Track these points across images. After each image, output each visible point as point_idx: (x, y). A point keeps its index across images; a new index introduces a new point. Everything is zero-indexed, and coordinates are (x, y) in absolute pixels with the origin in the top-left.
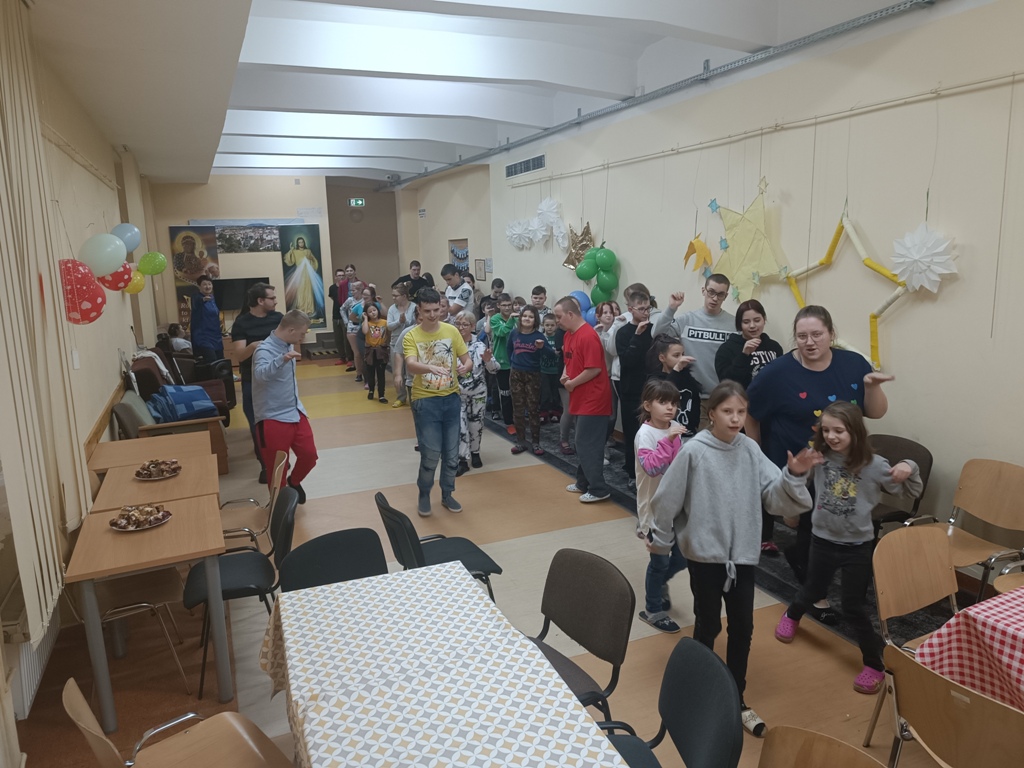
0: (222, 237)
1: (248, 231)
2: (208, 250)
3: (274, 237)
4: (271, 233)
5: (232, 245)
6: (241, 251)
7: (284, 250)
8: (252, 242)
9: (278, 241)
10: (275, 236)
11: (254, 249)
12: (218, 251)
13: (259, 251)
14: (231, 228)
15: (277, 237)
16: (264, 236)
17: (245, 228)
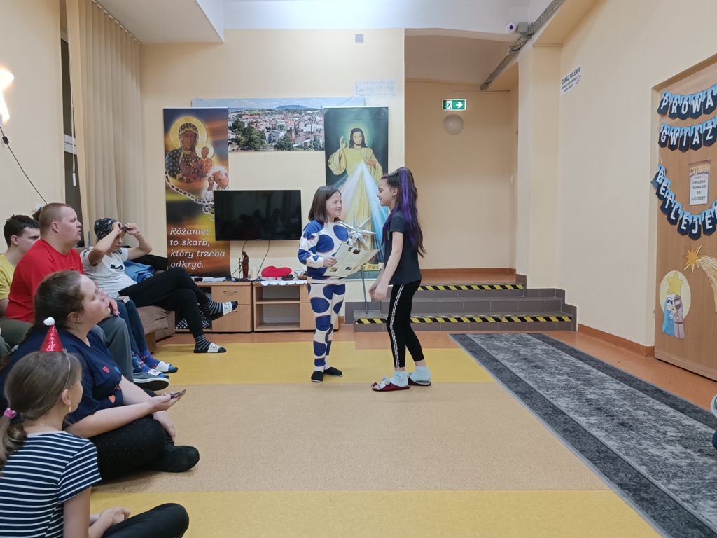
0: (236, 126)
1: (277, 117)
2: (216, 145)
3: (315, 127)
4: (313, 120)
5: (251, 140)
6: (265, 149)
7: (329, 148)
8: (282, 134)
9: (323, 133)
10: (317, 126)
11: (283, 146)
12: (230, 148)
13: (290, 148)
14: (253, 112)
15: (322, 127)
16: (301, 126)
17: (272, 112)
